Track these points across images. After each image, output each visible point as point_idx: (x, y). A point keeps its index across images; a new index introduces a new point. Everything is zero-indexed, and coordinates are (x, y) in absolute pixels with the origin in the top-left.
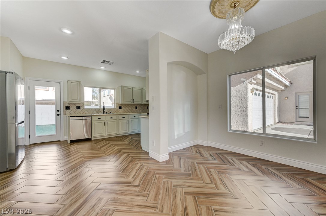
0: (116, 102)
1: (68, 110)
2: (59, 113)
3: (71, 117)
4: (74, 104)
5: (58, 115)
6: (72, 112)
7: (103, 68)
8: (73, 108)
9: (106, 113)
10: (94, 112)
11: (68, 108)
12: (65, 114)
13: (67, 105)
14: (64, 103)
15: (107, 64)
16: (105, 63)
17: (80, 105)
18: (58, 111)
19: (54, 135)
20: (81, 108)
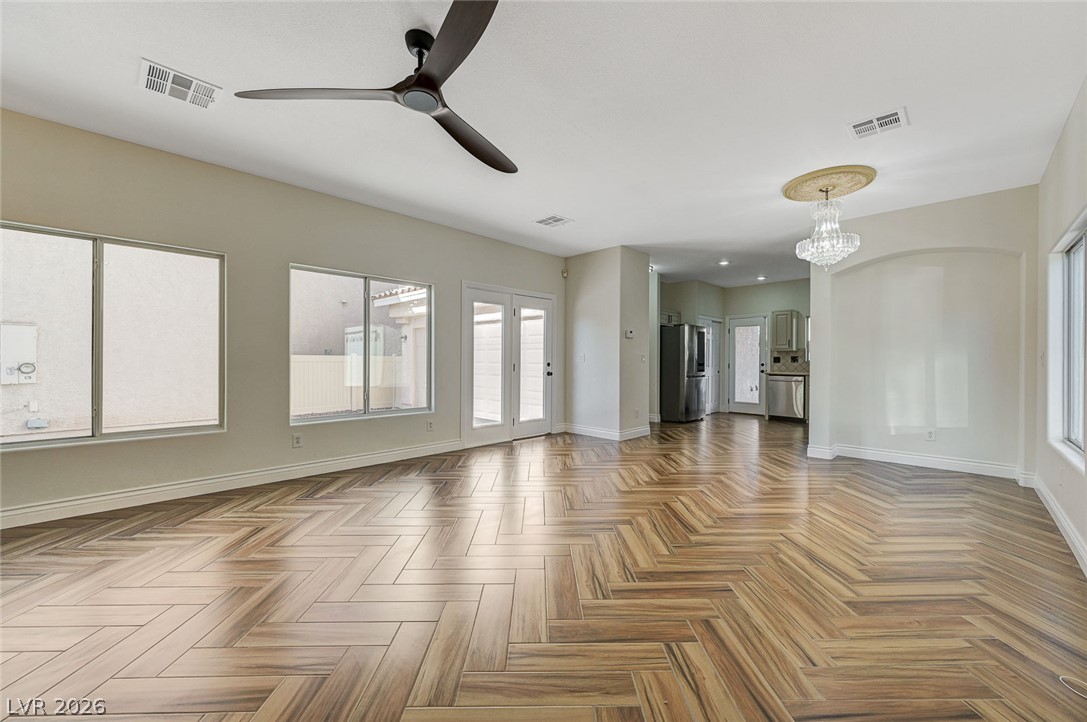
1: (777, 364)
2: (764, 368)
3: (776, 375)
4: (787, 352)
5: (763, 372)
6: (783, 368)
8: (786, 360)
11: (777, 360)
12: (772, 369)
13: (776, 355)
14: (772, 351)
17: (799, 354)
18: (763, 365)
19: (756, 404)
20: (800, 360)
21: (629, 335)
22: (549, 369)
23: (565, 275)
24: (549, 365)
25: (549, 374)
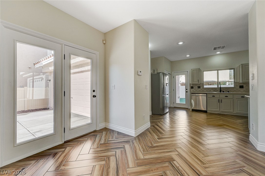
0: (235, 81)
1: (192, 89)
2: (187, 91)
3: (192, 93)
4: (196, 85)
5: (187, 92)
6: (195, 90)
7: (218, 53)
8: (196, 88)
9: (223, 92)
10: (212, 91)
11: (192, 88)
12: (190, 91)
13: (192, 86)
14: (190, 84)
15: (220, 49)
16: (217, 49)
17: (201, 85)
18: (187, 89)
19: (185, 104)
20: (201, 87)
21: (139, 73)
22: (94, 94)
23: (104, 42)
24: (94, 91)
25: (94, 96)
